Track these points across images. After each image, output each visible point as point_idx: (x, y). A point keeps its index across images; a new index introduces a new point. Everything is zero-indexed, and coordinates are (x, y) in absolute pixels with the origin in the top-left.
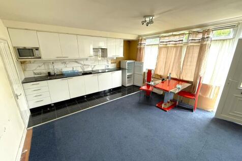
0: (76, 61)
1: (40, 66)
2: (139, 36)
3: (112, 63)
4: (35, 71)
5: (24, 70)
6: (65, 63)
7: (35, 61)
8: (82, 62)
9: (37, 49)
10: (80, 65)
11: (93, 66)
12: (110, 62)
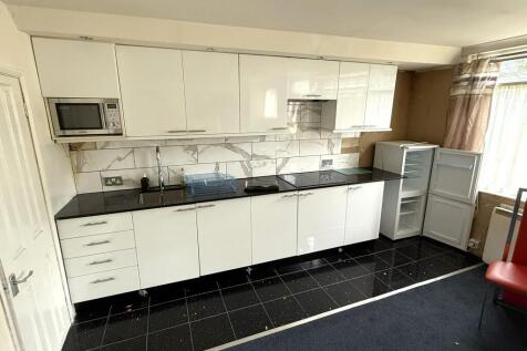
0: (228, 143)
1: (120, 159)
2: (466, 51)
3: (344, 151)
4: (106, 175)
5: (77, 170)
6: (194, 149)
7: (107, 143)
8: (246, 148)
9: (113, 104)
10: (239, 157)
11: (280, 162)
12: (337, 149)
